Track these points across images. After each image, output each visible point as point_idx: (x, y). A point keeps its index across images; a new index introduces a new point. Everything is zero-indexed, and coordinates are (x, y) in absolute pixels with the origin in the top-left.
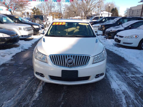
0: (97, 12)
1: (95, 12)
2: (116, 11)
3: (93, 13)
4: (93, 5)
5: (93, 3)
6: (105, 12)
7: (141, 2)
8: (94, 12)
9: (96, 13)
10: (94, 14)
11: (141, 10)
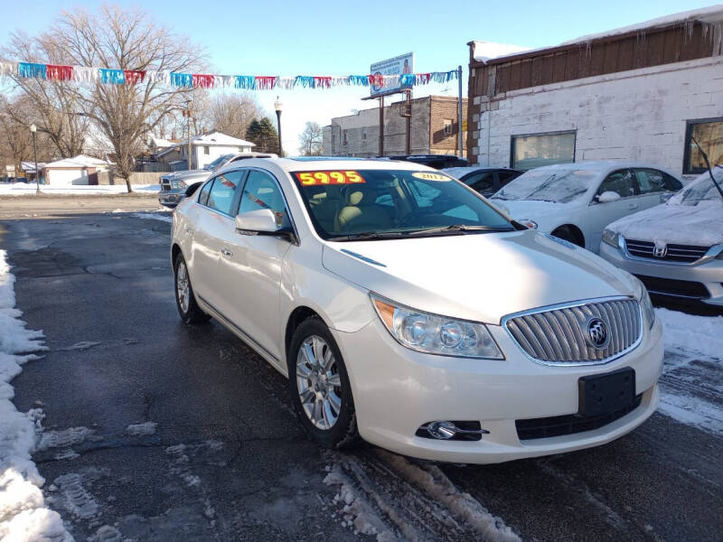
0: (178, 136)
1: (168, 136)
2: (268, 135)
3: (163, 143)
4: (154, 103)
5: (155, 92)
6: (220, 138)
7: (372, 98)
8: (162, 134)
9: (173, 139)
10: (168, 144)
11: (378, 133)
